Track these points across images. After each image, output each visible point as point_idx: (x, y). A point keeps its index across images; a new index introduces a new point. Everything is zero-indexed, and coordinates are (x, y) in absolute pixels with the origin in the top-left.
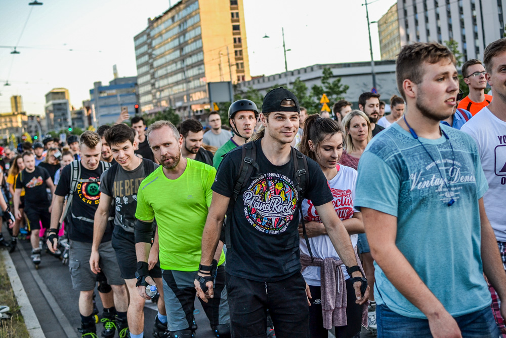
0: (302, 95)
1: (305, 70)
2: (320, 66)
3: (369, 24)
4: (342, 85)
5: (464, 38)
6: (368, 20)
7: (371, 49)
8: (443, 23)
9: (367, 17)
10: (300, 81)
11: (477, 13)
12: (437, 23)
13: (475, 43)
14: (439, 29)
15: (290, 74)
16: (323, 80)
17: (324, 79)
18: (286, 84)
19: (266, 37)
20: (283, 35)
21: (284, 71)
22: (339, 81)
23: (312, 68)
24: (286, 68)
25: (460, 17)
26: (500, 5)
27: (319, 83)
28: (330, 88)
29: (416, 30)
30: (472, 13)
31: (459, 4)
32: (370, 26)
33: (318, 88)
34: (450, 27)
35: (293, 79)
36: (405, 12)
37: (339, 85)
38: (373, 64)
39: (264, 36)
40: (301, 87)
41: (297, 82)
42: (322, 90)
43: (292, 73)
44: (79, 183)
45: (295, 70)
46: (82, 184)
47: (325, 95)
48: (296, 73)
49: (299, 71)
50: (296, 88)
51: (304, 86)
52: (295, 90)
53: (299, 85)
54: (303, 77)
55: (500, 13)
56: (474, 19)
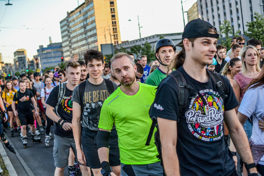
0: (149, 50)
1: (150, 37)
2: (158, 36)
3: (183, 13)
5: (232, 19)
6: (183, 11)
8: (221, 12)
9: (182, 9)
10: (148, 43)
11: (239, 6)
12: (218, 12)
13: (238, 22)
14: (219, 15)
15: (142, 39)
18: (140, 45)
19: (130, 20)
20: (138, 19)
23: (153, 37)
24: (140, 36)
25: (230, 8)
26: (250, 2)
29: (207, 16)
30: (236, 7)
31: (229, 2)
32: (184, 14)
34: (225, 14)
35: (144, 42)
36: (201, 7)
39: (129, 20)
40: (148, 46)
41: (146, 44)
43: (143, 39)
44: (63, 99)
45: (144, 38)
46: (65, 100)
48: (145, 39)
49: (147, 38)
50: (145, 47)
51: (150, 46)
52: (145, 48)
53: (147, 46)
54: (149, 41)
55: (251, 6)
56: (237, 10)
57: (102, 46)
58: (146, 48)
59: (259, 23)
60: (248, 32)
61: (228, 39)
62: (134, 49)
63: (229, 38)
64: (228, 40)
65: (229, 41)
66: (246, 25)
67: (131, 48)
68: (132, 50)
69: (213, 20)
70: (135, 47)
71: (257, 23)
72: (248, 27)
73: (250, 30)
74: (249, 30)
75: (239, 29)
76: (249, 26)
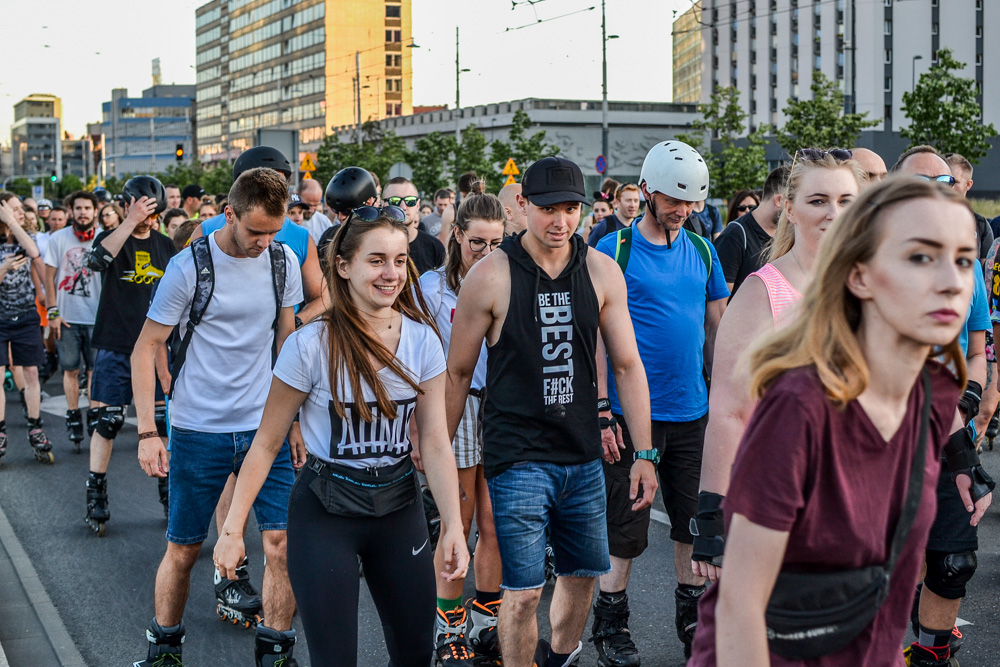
0: (477, 156)
1: (485, 110)
2: (509, 106)
3: (604, 40)
4: (545, 145)
6: (604, 33)
7: (604, 85)
8: (782, 41)
9: (603, 26)
11: (845, 29)
12: (771, 41)
14: (773, 53)
15: (459, 113)
16: (512, 132)
17: (515, 131)
18: (454, 132)
19: (414, 45)
20: (458, 44)
21: (455, 106)
22: (541, 136)
23: (497, 108)
24: (457, 102)
25: (815, 33)
26: (889, 19)
27: (504, 137)
28: (524, 148)
29: (732, 50)
30: (837, 29)
31: (814, 10)
33: (503, 147)
34: (794, 50)
35: (464, 124)
36: (715, 13)
37: (542, 143)
38: (605, 106)
39: (410, 44)
40: (477, 141)
41: (471, 131)
42: (509, 151)
47: (511, 161)
48: (467, 114)
49: (473, 111)
50: (466, 141)
51: (481, 139)
53: (474, 137)
54: (480, 122)
55: (888, 33)
56: (839, 41)
57: (262, 134)
58: (470, 145)
59: (825, 109)
60: (787, 133)
61: (729, 148)
62: (431, 144)
63: (732, 146)
64: (726, 152)
65: (732, 156)
66: (784, 110)
67: (419, 140)
68: (422, 146)
69: (751, 69)
70: (433, 137)
71: (819, 107)
72: (788, 118)
73: (794, 128)
74: (791, 127)
75: (771, 118)
76: (792, 114)
